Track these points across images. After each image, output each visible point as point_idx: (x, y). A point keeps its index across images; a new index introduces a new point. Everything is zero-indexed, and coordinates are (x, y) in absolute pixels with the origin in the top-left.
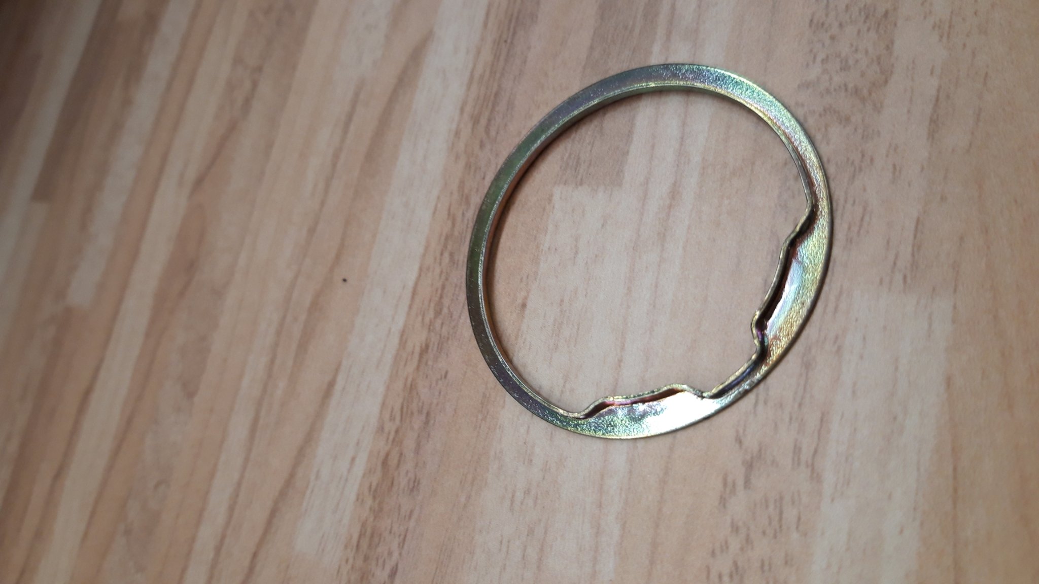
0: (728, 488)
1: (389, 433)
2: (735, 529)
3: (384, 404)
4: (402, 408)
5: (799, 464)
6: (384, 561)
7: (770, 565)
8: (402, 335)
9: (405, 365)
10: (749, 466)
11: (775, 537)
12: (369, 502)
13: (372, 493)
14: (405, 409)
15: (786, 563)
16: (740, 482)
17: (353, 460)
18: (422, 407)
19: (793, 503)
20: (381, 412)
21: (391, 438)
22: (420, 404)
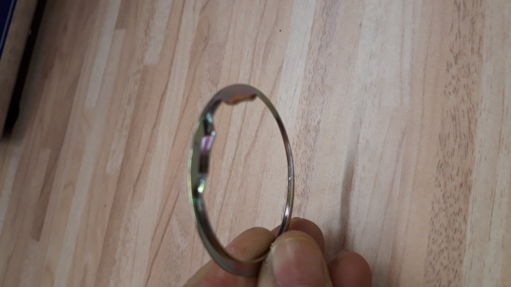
0: (449, 66)
1: (309, 79)
2: (453, 77)
3: (305, 69)
4: (314, 69)
5: (474, 53)
6: (314, 119)
7: (467, 85)
8: (309, 45)
9: (313, 54)
10: (456, 58)
11: (468, 77)
12: (305, 102)
13: (305, 99)
14: (315, 69)
15: (473, 83)
16: (453, 63)
17: (295, 90)
18: (322, 67)
19: (473, 65)
20: (305, 72)
21: (310, 80)
22: (321, 66)
